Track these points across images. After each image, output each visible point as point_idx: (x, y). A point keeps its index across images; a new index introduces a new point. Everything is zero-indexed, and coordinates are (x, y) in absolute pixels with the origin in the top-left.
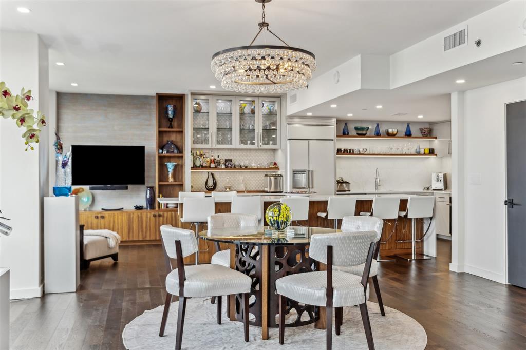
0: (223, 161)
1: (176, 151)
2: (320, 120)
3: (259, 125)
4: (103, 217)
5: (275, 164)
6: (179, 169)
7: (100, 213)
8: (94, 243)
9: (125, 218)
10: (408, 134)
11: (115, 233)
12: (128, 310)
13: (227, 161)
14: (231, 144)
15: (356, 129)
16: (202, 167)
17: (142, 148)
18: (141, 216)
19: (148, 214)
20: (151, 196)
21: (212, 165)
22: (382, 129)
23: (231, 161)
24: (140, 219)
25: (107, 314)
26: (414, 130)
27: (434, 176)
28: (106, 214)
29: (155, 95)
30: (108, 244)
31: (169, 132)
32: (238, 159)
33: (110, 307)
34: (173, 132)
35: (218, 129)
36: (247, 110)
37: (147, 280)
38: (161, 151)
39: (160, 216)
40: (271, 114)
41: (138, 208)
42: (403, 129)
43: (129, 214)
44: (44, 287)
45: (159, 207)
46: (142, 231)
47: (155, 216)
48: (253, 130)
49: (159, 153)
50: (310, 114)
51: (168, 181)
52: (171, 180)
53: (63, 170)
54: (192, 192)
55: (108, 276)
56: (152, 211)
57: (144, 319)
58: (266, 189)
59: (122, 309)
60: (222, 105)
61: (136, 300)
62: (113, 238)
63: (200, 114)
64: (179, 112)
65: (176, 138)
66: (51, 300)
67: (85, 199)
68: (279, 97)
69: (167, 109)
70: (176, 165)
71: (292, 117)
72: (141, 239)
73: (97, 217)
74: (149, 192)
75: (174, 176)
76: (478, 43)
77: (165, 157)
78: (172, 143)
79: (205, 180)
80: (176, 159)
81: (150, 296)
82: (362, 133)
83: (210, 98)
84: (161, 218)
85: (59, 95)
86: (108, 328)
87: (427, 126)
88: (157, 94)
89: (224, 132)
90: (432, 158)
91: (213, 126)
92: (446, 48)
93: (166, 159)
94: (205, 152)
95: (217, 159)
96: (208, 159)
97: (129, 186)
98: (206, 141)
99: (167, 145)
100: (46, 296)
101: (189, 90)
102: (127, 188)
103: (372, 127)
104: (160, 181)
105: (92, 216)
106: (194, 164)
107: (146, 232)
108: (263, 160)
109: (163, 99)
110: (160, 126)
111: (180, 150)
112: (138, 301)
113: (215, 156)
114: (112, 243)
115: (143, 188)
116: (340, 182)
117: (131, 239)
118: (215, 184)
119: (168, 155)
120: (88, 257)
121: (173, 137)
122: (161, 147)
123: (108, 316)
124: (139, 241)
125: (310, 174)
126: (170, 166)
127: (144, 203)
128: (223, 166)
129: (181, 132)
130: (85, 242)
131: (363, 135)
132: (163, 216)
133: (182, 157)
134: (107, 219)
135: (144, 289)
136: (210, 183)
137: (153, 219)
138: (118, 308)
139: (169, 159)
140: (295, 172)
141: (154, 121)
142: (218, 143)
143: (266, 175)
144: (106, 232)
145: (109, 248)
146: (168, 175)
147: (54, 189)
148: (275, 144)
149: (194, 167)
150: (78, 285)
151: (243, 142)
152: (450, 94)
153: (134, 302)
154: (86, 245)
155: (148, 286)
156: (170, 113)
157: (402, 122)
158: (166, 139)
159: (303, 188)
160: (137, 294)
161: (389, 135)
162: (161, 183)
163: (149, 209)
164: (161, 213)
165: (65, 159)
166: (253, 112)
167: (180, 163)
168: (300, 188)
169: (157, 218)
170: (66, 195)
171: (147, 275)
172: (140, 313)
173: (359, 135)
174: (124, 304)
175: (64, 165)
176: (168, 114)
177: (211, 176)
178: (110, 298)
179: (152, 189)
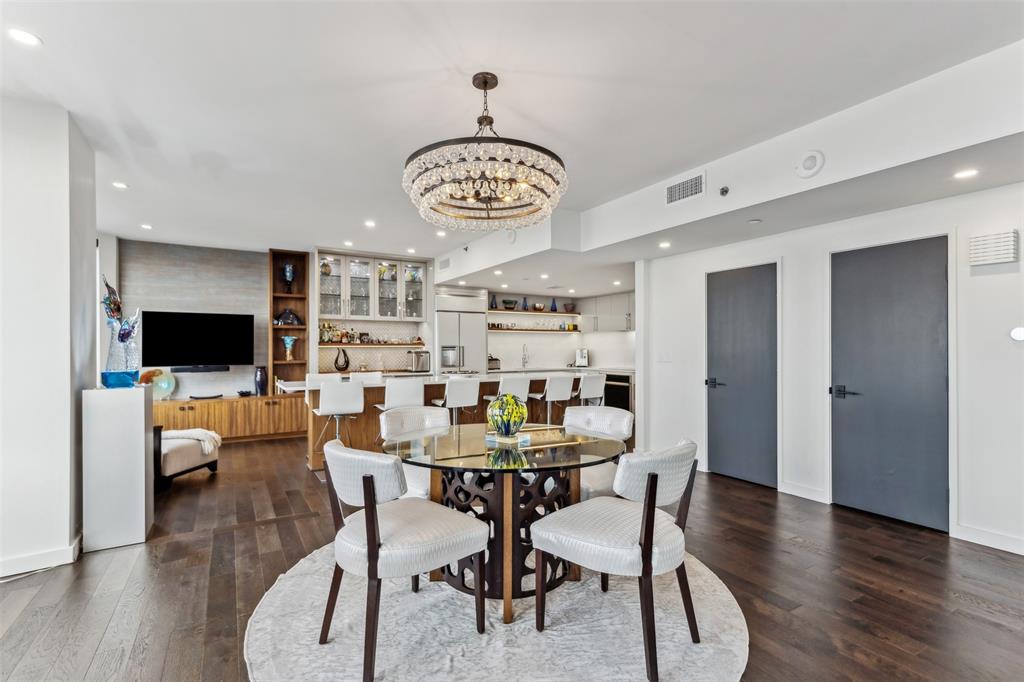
0: (357, 335)
1: (296, 322)
2: (470, 291)
3: (401, 292)
4: (192, 408)
5: (419, 339)
6: (300, 346)
7: (188, 403)
8: (178, 451)
9: (225, 408)
10: (554, 310)
11: (212, 433)
12: (247, 575)
13: (362, 335)
14: (368, 314)
15: (504, 302)
16: (331, 342)
17: (251, 317)
18: (249, 406)
19: (257, 403)
20: (261, 378)
21: (344, 340)
22: (530, 303)
23: (367, 334)
24: (247, 410)
25: (206, 591)
26: (559, 305)
27: (578, 352)
28: (197, 404)
29: (268, 251)
30: (202, 451)
31: (287, 298)
32: (375, 333)
33: (212, 572)
34: (292, 298)
35: (353, 297)
36: (387, 276)
37: (269, 504)
38: (276, 322)
39: (275, 403)
40: (413, 282)
41: (244, 394)
42: (549, 304)
43: (231, 403)
44: (81, 541)
45: (274, 392)
46: (250, 424)
47: (268, 404)
48: (395, 299)
49: (273, 324)
50: (462, 283)
51: (285, 360)
52: (289, 358)
53: (122, 344)
54: (320, 373)
55: (204, 500)
56: (263, 397)
57: (281, 595)
58: (410, 368)
59: (234, 574)
60: (355, 269)
61: (256, 549)
62: (208, 441)
63: (329, 278)
64: (301, 274)
65: (296, 306)
66: (95, 564)
67: (164, 385)
68: (424, 263)
69: (284, 270)
70: (295, 340)
71: (439, 285)
72: (248, 433)
73: (183, 409)
74: (259, 373)
75: (293, 353)
76: (724, 192)
77: (281, 329)
78: (291, 312)
79: (335, 358)
80: (296, 333)
81: (280, 537)
82: (509, 306)
83: (342, 259)
84: (277, 407)
85: (123, 244)
86: (213, 634)
87: (570, 302)
88: (271, 250)
89: (359, 300)
90: (575, 334)
91: (346, 293)
92: (671, 199)
93: (283, 332)
94: (335, 323)
95: (350, 332)
96: (339, 333)
97: (231, 367)
98: (338, 311)
99: (284, 316)
100: (85, 559)
101: (316, 247)
102: (228, 369)
103: (521, 301)
104: (275, 359)
105: (174, 408)
106: (321, 338)
107: (256, 426)
108: (405, 334)
109: (279, 257)
110: (274, 291)
111: (302, 321)
112: (262, 550)
113: (348, 328)
114: (208, 447)
115: (250, 368)
116: (491, 360)
117: (234, 435)
118: (347, 363)
119: (286, 327)
120: (169, 470)
121: (292, 305)
122: (276, 316)
123: (210, 597)
124: (245, 437)
125: (462, 350)
126: (289, 341)
127: (251, 388)
128: (358, 342)
129: (303, 299)
130: (164, 450)
131: (512, 309)
132: (280, 404)
133: (304, 330)
134: (198, 411)
135: (267, 523)
136: (341, 361)
137: (265, 407)
138: (226, 573)
139: (287, 331)
140: (444, 348)
141: (267, 284)
142: (352, 313)
143: (409, 352)
144: (198, 433)
145: (203, 455)
146: (285, 351)
147: (104, 376)
148: (419, 315)
149: (322, 342)
150: (150, 525)
151: (383, 312)
152: (634, 263)
153: (253, 555)
154: (166, 455)
155: (272, 516)
156: (288, 274)
157: (547, 297)
158: (282, 307)
159: (453, 366)
160: (257, 536)
161: (536, 309)
162: (276, 362)
163: (259, 395)
164: (277, 400)
165: (126, 327)
166: (394, 279)
167: (301, 337)
168: (449, 366)
169: (271, 407)
170: (127, 385)
171: (265, 494)
172: (270, 582)
173: (507, 309)
174: (238, 562)
175: (124, 336)
176: (285, 276)
177: (342, 353)
178: (211, 549)
179: (264, 369)
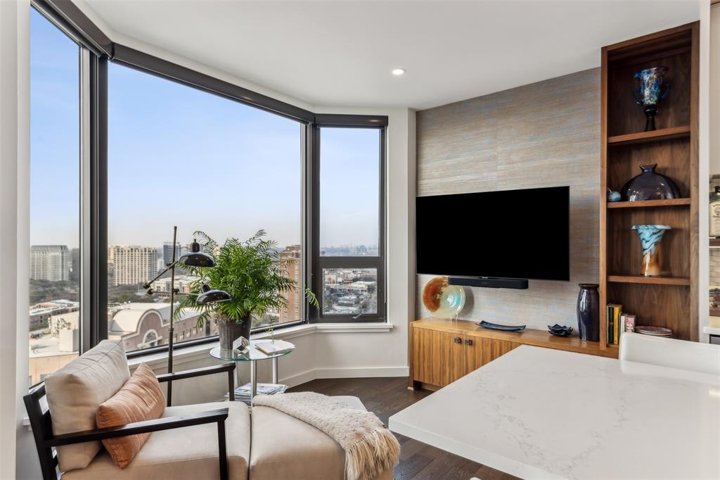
4: (470, 342)
6: (680, 243)
17: (564, 191)
20: (589, 306)
28: (477, 338)
29: (596, 62)
34: (658, 140)
38: (616, 195)
49: (608, 201)
51: (640, 275)
52: (650, 271)
65: (672, 159)
67: (453, 300)
70: (667, 231)
74: (584, 297)
77: (631, 210)
78: (657, 173)
80: (668, 215)
93: (635, 216)
97: (531, 282)
99: (640, 180)
102: (525, 286)
104: (610, 272)
110: (612, 132)
111: (683, 190)
115: (567, 287)
119: (642, 204)
121: (662, 159)
122: (617, 182)
126: (648, 236)
129: (686, 138)
133: (687, 208)
134: (478, 349)
139: (647, 214)
146: (640, 257)
156: (647, 92)
162: (614, 279)
163: (584, 338)
167: (681, 224)
176: (641, 97)
179: (593, 289)
